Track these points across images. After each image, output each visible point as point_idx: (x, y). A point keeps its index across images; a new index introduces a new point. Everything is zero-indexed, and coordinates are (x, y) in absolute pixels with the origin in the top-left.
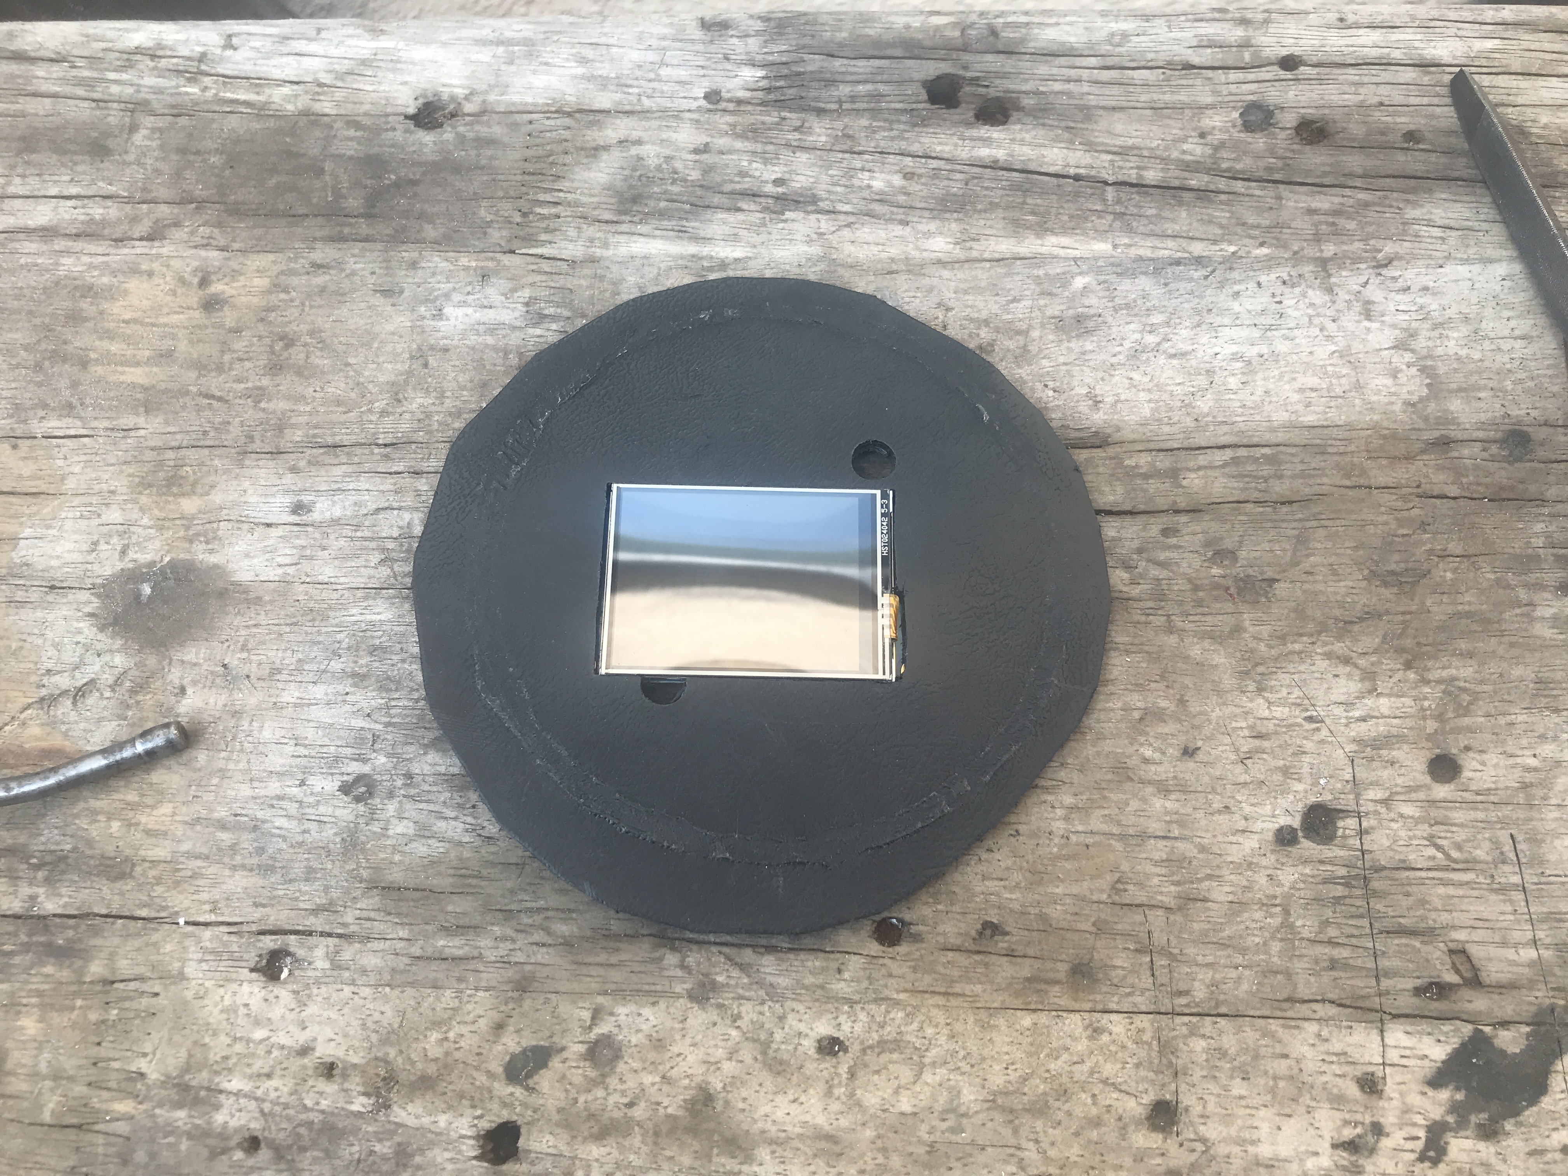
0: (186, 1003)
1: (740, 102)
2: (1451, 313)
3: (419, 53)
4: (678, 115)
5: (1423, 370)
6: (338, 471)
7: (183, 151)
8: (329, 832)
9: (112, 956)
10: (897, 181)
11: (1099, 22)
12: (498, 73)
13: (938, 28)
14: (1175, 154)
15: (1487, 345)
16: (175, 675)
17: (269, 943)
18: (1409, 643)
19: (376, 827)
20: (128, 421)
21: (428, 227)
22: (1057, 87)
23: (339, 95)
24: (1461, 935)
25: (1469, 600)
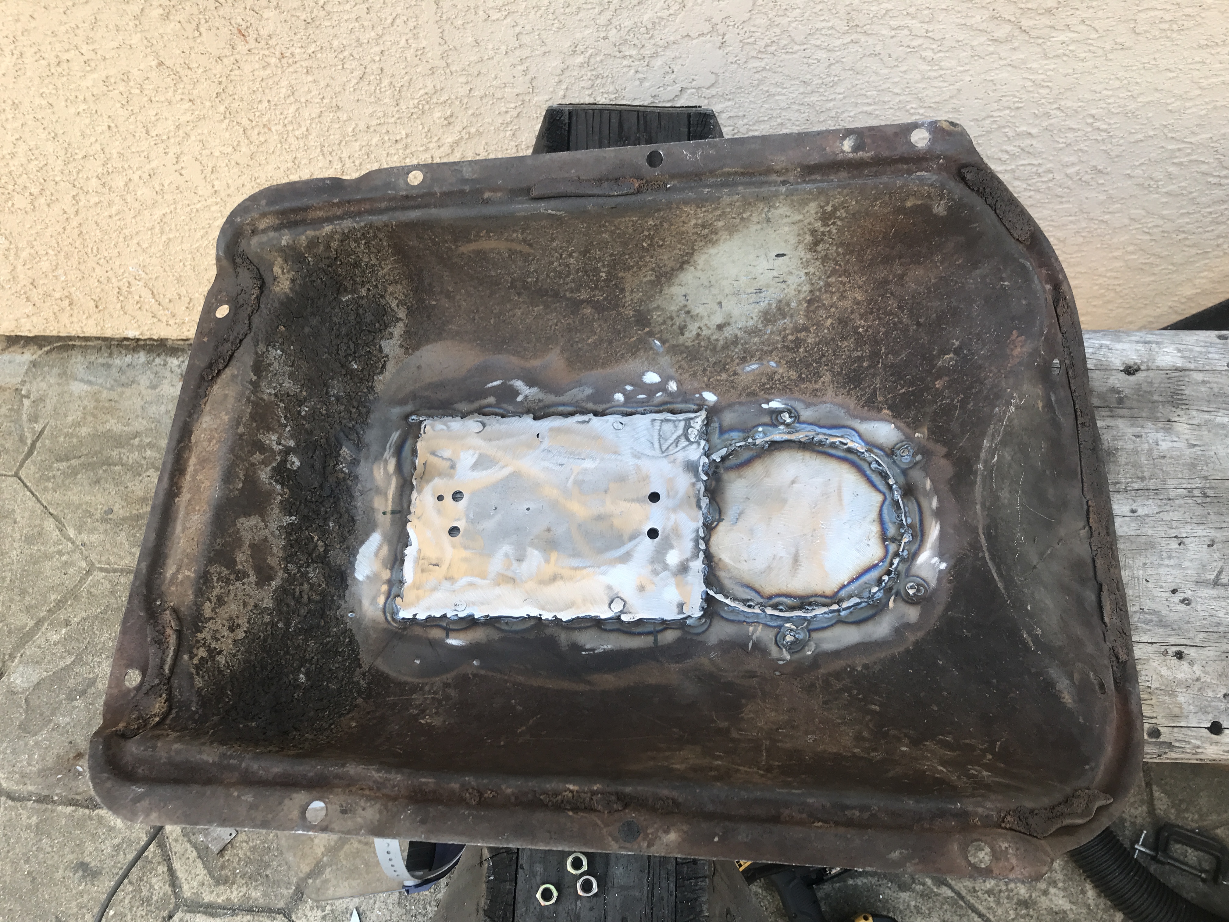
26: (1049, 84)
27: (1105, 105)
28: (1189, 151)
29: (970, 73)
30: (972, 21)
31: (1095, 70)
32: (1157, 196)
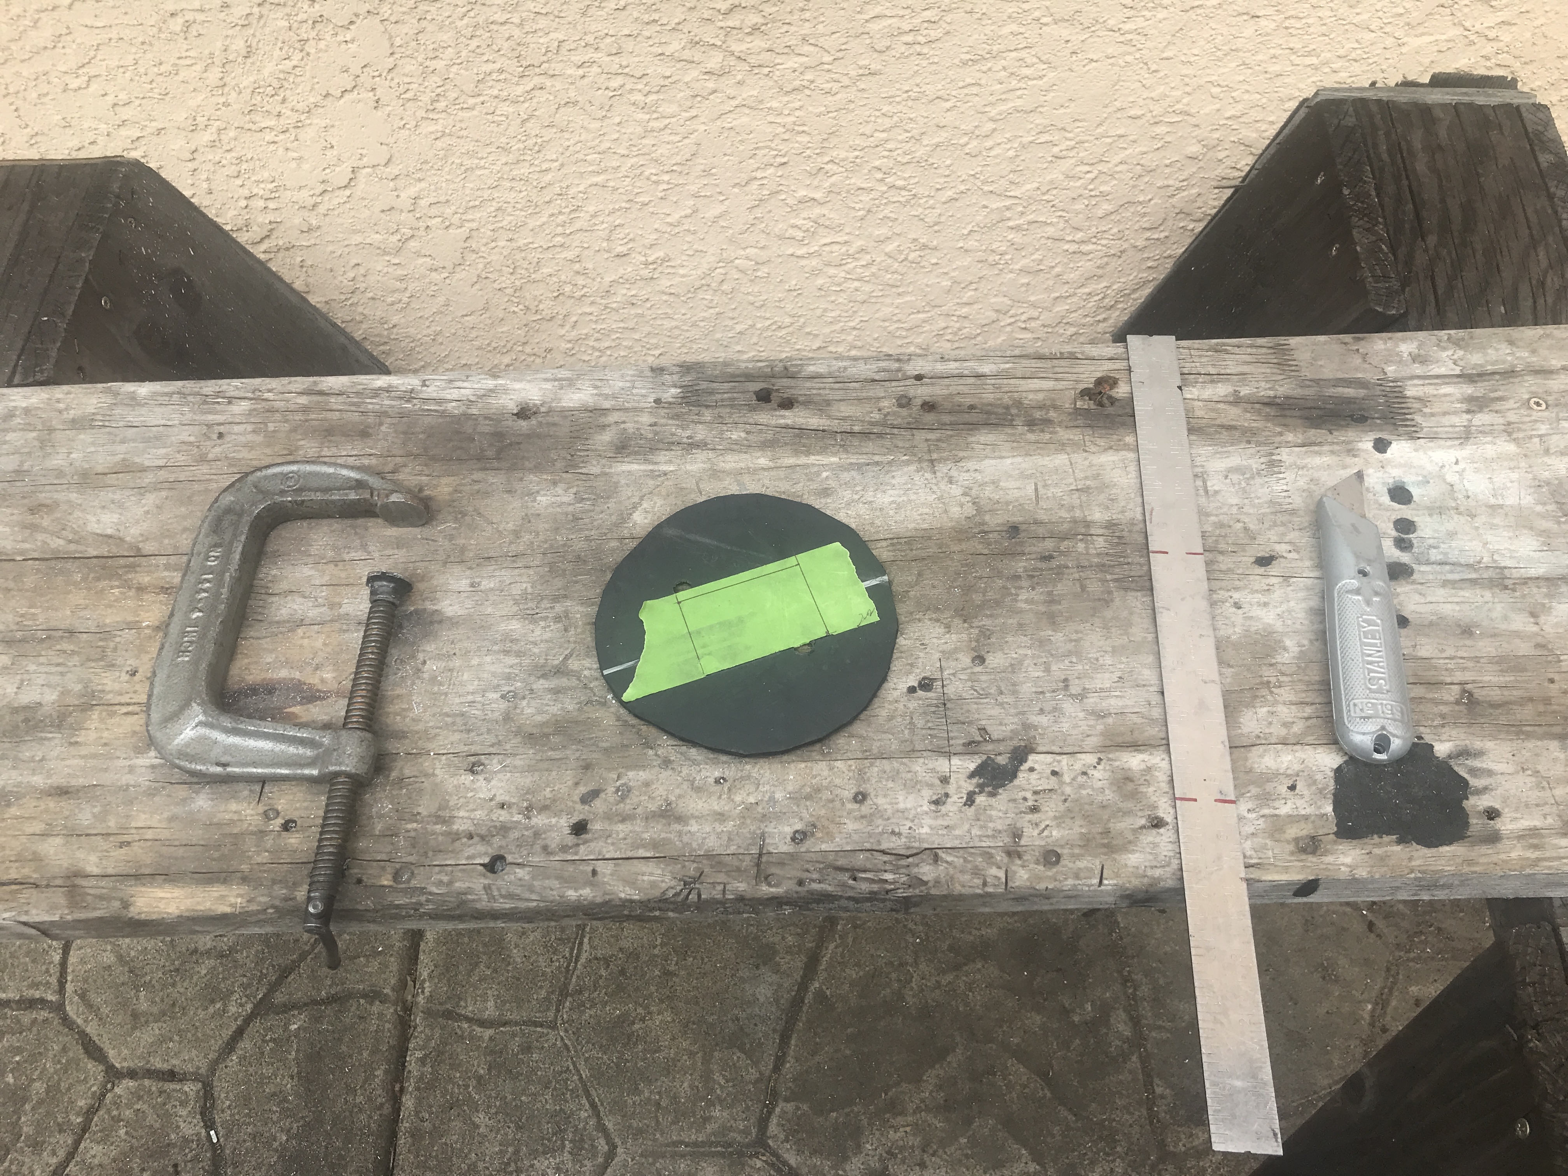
0: (436, 784)
1: (670, 403)
2: (986, 480)
3: (518, 386)
4: (642, 410)
5: (974, 503)
6: (492, 568)
7: (405, 433)
8: (497, 714)
9: (401, 769)
10: (743, 435)
11: (834, 362)
12: (555, 393)
13: (760, 368)
14: (867, 419)
15: (1001, 492)
16: (421, 656)
17: (472, 759)
18: (965, 613)
19: (518, 711)
20: (387, 552)
21: (527, 463)
22: (815, 392)
23: (479, 405)
24: (983, 722)
25: (990, 595)
26: (805, 128)
27: (886, 153)
28: (1020, 209)
29: (702, 120)
30: (668, 50)
31: (852, 106)
32: (1012, 275)
